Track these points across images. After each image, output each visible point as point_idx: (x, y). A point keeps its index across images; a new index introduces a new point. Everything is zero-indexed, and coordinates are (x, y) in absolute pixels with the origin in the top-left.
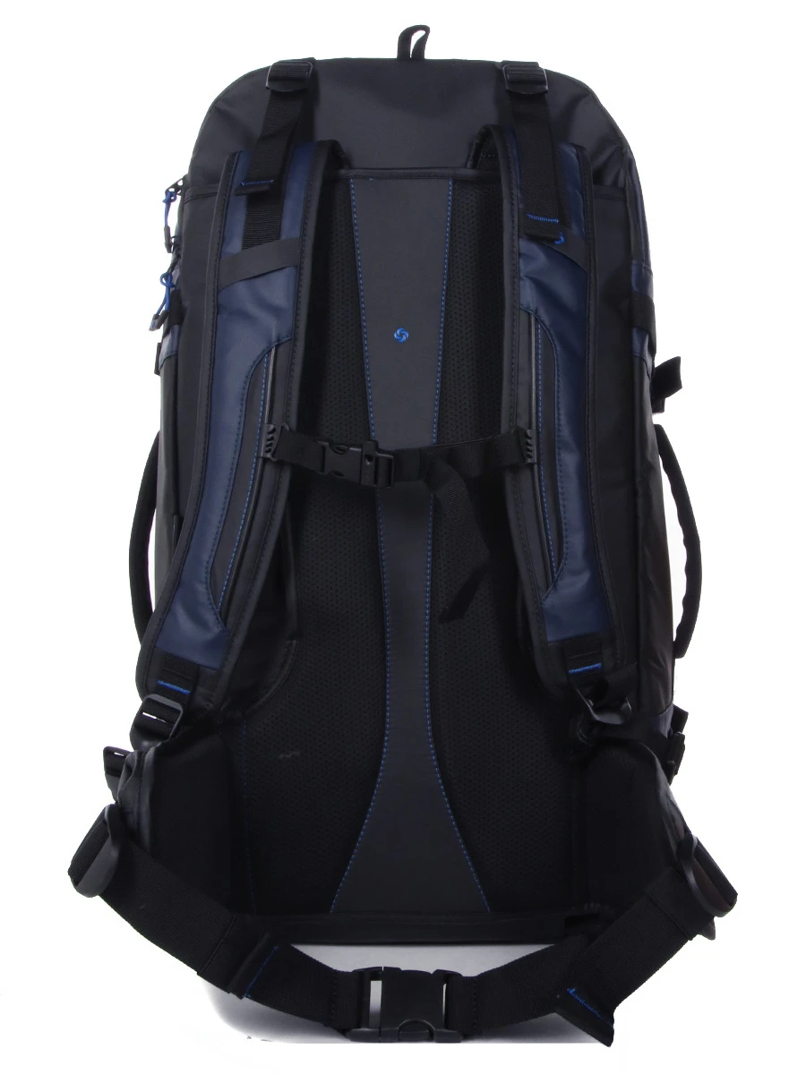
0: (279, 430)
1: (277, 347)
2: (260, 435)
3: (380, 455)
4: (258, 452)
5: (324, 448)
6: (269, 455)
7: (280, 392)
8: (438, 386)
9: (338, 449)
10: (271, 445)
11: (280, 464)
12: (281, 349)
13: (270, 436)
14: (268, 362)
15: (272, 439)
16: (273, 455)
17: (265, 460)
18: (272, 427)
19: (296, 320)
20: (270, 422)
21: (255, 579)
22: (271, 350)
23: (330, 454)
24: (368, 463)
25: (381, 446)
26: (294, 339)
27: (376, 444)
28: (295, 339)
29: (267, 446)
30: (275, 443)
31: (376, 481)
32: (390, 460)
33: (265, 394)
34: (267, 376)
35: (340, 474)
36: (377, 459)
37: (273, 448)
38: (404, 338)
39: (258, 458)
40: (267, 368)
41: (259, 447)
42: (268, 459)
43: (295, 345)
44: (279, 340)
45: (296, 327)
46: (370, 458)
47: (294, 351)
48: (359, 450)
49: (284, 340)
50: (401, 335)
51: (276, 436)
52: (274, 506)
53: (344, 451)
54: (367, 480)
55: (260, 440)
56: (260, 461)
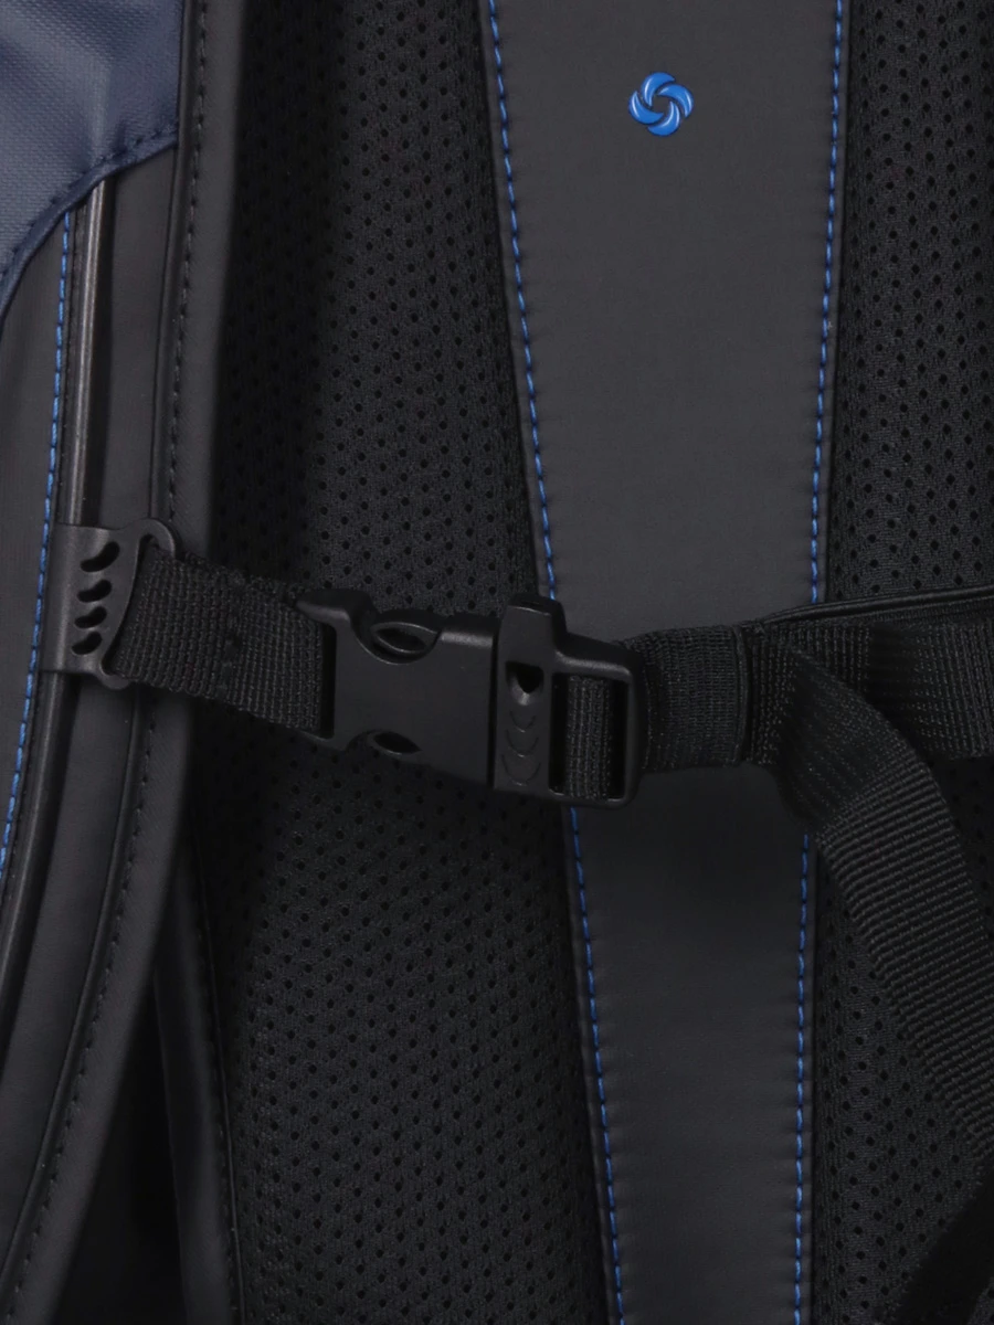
0: (130, 552)
1: (114, 182)
2: (51, 571)
3: (573, 662)
4: (45, 646)
5: (329, 634)
6: (90, 663)
7: (130, 389)
8: (827, 326)
9: (392, 635)
10: (98, 617)
11: (142, 701)
12: (129, 193)
13: (96, 577)
14: (76, 251)
15: (102, 590)
16: (108, 663)
17: (76, 683)
18: (101, 538)
19: (194, 62)
20: (91, 517)
21: (43, 1199)
22: (84, 201)
23: (354, 655)
24: (525, 698)
25: (574, 623)
26: (187, 148)
27: (557, 611)
28: (193, 144)
29: (84, 622)
30: (115, 605)
31: (557, 777)
32: (616, 688)
33: (68, 394)
34: (73, 313)
35: (405, 745)
36: (561, 679)
37: (107, 631)
38: (673, 118)
39: (42, 674)
40: (74, 279)
41: (47, 622)
42: (89, 679)
43: (191, 173)
44: (120, 151)
45: (194, 89)
46: (530, 679)
47: (188, 201)
48: (482, 642)
49: (142, 153)
50: (661, 104)
51: (120, 576)
52: (122, 883)
53: (413, 641)
54: (520, 772)
55: (48, 596)
56: (55, 685)
